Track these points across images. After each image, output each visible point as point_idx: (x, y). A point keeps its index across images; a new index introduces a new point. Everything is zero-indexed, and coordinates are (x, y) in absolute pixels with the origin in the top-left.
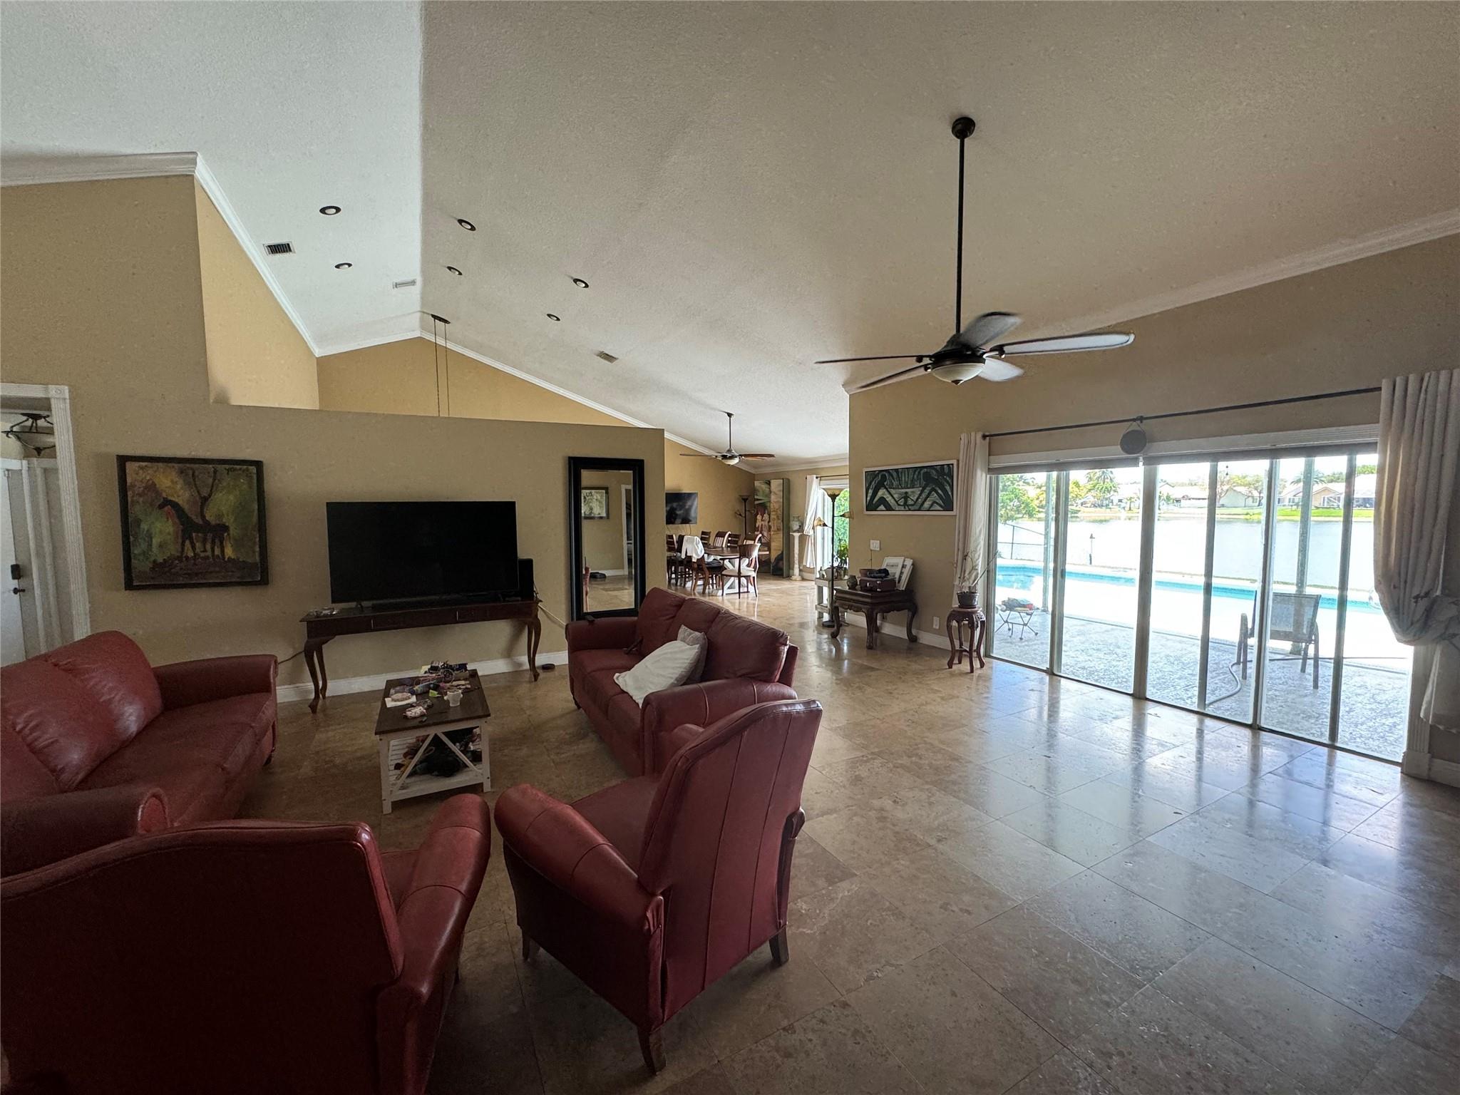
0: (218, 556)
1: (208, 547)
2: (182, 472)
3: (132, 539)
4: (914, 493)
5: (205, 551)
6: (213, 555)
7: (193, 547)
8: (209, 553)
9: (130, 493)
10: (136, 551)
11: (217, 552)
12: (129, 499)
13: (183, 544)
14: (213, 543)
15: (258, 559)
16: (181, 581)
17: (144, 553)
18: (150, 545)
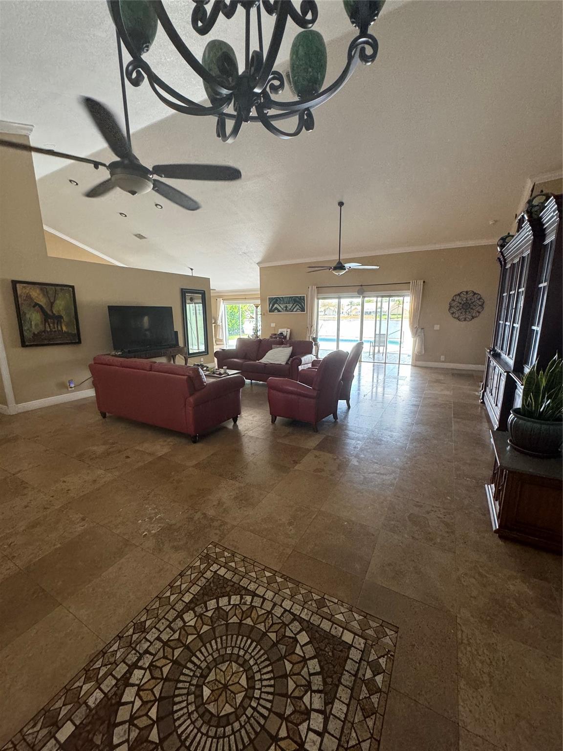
0: (60, 330)
1: (56, 326)
2: (41, 289)
3: (23, 322)
4: (290, 306)
5: (54, 328)
6: (58, 329)
7: (50, 327)
8: (56, 329)
9: (20, 300)
10: (25, 328)
11: (59, 328)
12: (20, 302)
13: (45, 324)
14: (57, 324)
15: (76, 331)
16: (46, 342)
17: (28, 329)
18: (31, 325)
